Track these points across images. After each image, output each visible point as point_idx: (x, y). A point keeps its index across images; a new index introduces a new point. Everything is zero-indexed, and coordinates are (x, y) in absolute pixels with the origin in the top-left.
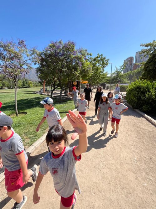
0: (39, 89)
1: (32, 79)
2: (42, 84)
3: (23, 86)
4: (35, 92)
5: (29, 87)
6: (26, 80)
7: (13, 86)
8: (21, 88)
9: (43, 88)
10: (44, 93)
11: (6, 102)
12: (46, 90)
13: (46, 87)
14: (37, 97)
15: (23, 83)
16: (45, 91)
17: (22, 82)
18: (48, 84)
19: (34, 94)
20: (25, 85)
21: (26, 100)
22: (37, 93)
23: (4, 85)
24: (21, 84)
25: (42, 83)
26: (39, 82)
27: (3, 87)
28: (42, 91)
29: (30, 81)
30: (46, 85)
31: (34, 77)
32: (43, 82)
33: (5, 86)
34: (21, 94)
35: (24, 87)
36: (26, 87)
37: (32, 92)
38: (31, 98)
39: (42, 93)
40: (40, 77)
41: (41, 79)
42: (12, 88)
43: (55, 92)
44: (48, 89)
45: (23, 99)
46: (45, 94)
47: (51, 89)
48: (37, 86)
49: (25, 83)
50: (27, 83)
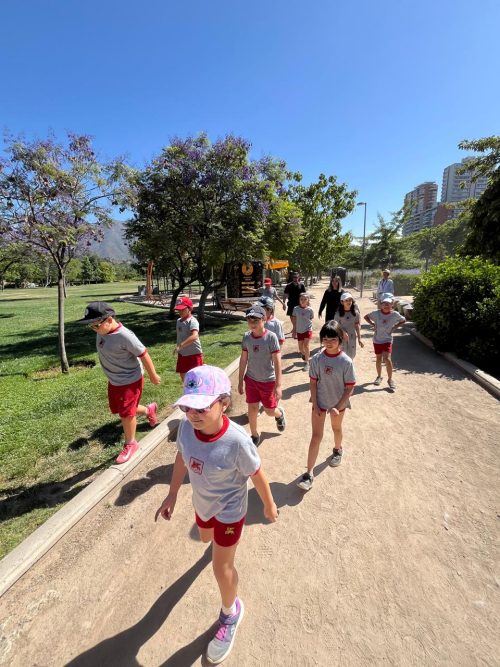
0: (132, 286)
1: (112, 256)
2: (143, 273)
3: (85, 278)
4: (122, 297)
5: (102, 281)
6: (92, 260)
7: (53, 280)
8: (78, 284)
9: (144, 283)
10: (148, 298)
11: (30, 329)
12: (156, 291)
13: (155, 282)
14: (126, 312)
15: (84, 268)
16: (153, 293)
17: (82, 265)
18: (161, 270)
19: (118, 304)
20: (89, 276)
22: (127, 299)
23: (24, 275)
24: (78, 271)
25: (144, 269)
26: (134, 266)
27: (22, 280)
28: (142, 293)
29: (108, 264)
30: (156, 275)
31: (117, 249)
32: (146, 265)
33: (29, 279)
34: (78, 303)
35: (86, 283)
36: (92, 283)
37: (112, 298)
39: (142, 298)
40: (136, 251)
41: (139, 257)
42: (51, 285)
44: (162, 288)
46: (152, 303)
47: (170, 288)
48: (127, 278)
49: (91, 267)
50: (95, 268)
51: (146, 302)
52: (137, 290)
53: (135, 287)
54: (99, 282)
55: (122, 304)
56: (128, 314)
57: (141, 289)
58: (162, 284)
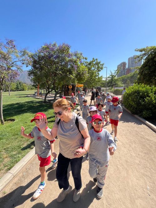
2: (36, 88)
3: (17, 89)
4: (29, 95)
5: (23, 90)
6: (20, 83)
7: (6, 89)
8: (14, 91)
9: (37, 91)
10: (38, 96)
13: (40, 90)
14: (29, 101)
15: (17, 86)
16: (40, 94)
18: (42, 86)
19: (27, 98)
20: (19, 88)
21: (17, 104)
22: (31, 96)
24: (15, 87)
26: (33, 86)
28: (36, 94)
29: (25, 85)
30: (40, 88)
31: (28, 81)
32: (37, 85)
34: (14, 97)
36: (20, 90)
37: (25, 96)
38: (23, 102)
39: (36, 96)
40: (35, 81)
42: (5, 91)
43: (50, 96)
44: (43, 92)
45: (15, 102)
46: (39, 98)
47: (45, 92)
48: (32, 89)
49: (19, 86)
50: (21, 86)
51: (37, 97)
52: (34, 93)
53: (33, 92)
54: (22, 90)
55: (29, 98)
56: (30, 101)
57: (36, 93)
58: (43, 91)
